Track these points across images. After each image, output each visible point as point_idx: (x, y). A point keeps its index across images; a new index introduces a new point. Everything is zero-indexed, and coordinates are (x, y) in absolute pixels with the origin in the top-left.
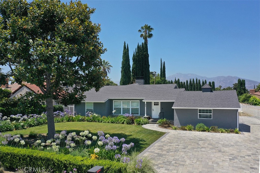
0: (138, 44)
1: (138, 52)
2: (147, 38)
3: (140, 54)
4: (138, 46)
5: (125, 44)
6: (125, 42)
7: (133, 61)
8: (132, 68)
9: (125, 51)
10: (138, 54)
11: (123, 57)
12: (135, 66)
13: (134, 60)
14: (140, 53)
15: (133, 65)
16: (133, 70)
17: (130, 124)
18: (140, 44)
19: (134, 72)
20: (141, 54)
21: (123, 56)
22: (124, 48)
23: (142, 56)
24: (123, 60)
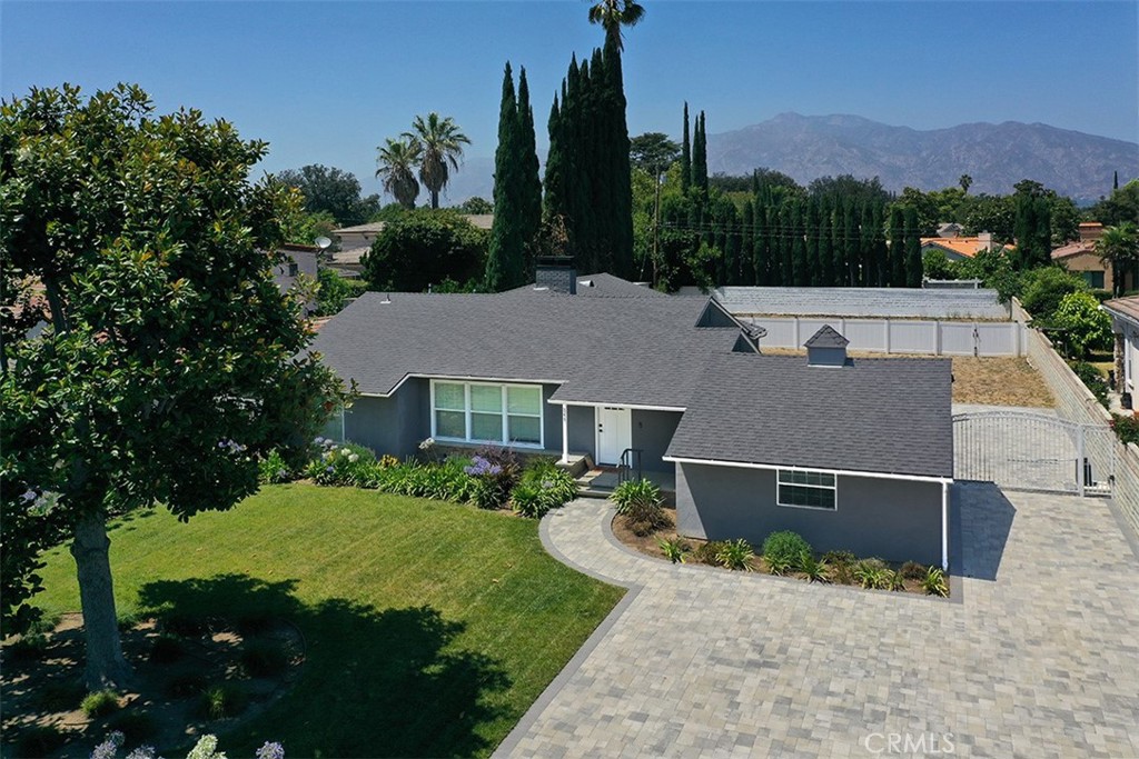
0: (574, 59)
1: (572, 96)
2: (621, 24)
3: (586, 103)
4: (571, 67)
5: (508, 71)
6: (508, 66)
7: (551, 138)
8: (547, 165)
9: (508, 106)
10: (571, 104)
11: (500, 131)
12: (559, 160)
13: (555, 130)
14: (585, 96)
15: (550, 156)
16: (549, 175)
18: (585, 56)
19: (556, 184)
20: (588, 99)
21: (500, 127)
22: (504, 90)
23: (594, 109)
24: (501, 144)
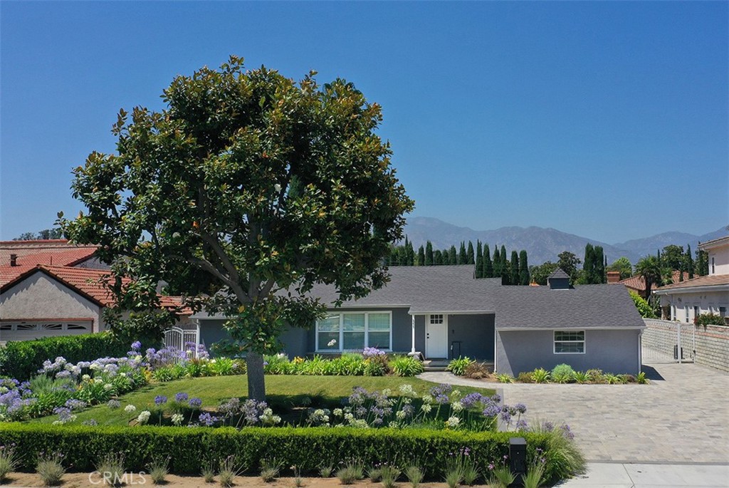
17: (381, 375)
